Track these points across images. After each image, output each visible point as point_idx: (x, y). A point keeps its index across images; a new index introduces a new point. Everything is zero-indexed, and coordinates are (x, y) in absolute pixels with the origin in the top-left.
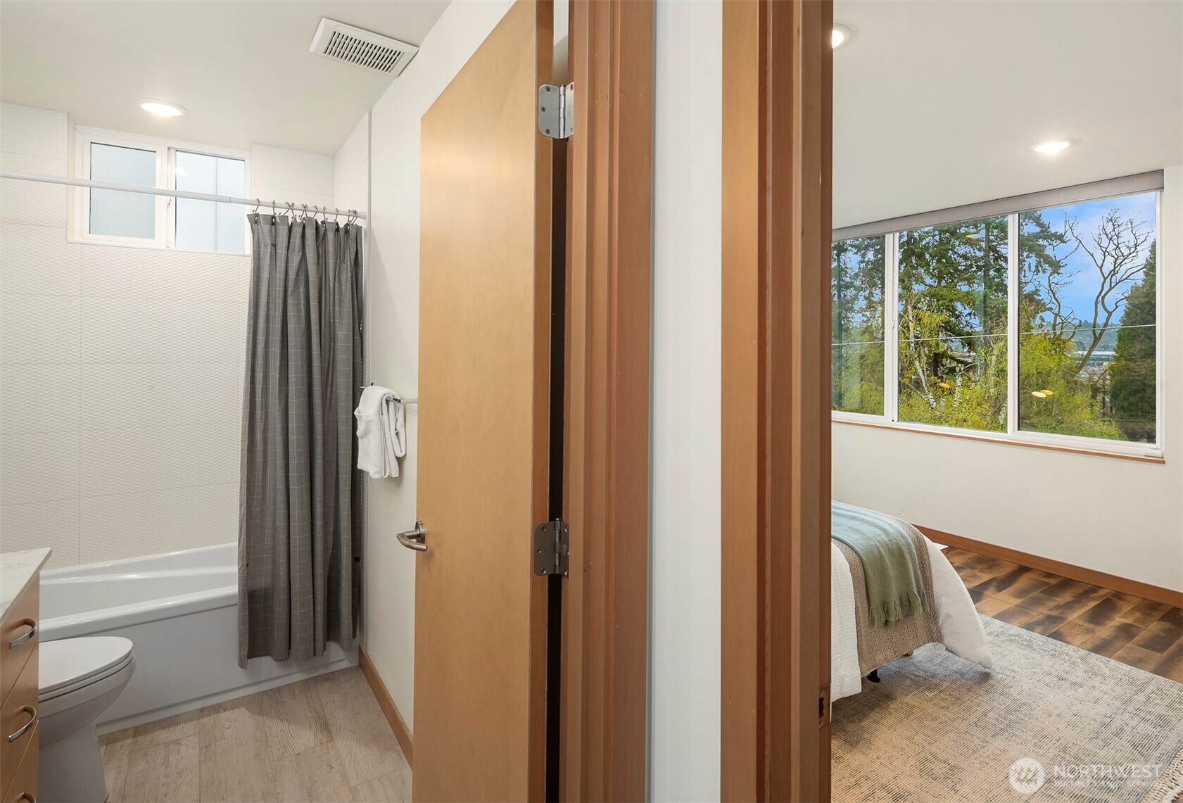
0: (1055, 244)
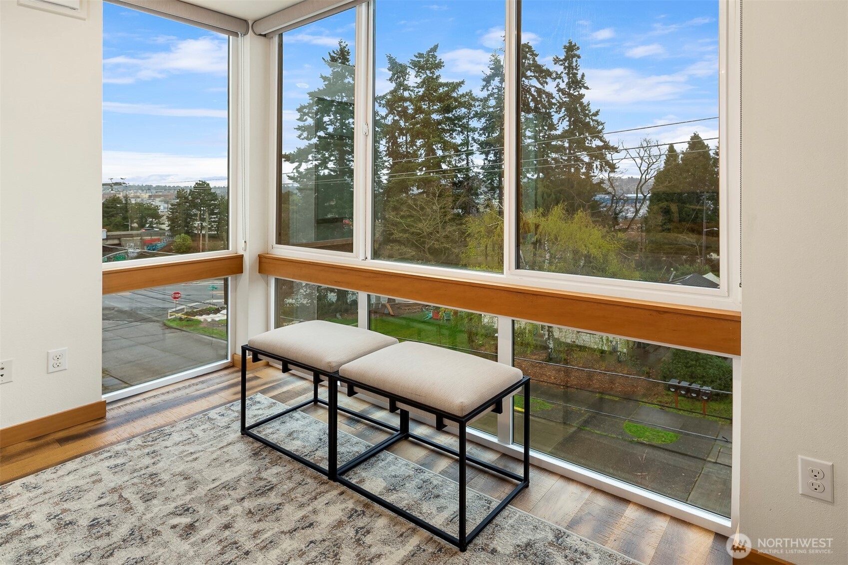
0: (612, 153)
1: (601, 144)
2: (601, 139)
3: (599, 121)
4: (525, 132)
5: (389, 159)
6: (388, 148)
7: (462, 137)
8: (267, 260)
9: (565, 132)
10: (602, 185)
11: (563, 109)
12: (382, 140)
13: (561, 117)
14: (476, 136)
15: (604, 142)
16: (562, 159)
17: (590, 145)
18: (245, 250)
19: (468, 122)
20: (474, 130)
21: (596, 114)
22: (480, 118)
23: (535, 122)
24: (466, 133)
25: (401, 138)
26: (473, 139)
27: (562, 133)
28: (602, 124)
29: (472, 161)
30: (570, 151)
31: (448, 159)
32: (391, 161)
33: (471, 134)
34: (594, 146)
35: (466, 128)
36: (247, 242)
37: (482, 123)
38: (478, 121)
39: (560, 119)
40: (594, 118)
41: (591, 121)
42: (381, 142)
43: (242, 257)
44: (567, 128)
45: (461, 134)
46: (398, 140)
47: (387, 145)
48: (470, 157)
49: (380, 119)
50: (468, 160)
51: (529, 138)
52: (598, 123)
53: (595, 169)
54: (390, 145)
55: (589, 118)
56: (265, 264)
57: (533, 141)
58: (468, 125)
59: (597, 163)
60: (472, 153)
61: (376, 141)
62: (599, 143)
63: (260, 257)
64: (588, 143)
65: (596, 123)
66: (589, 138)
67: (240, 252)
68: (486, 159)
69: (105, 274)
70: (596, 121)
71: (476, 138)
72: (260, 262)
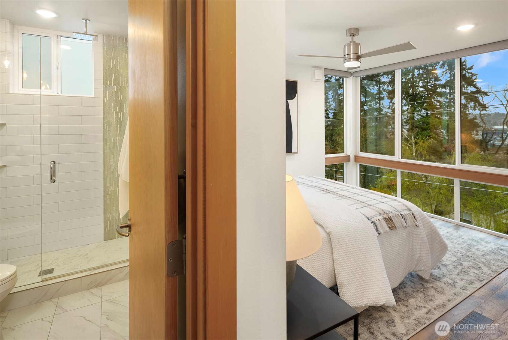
1: (475, 90)
2: (475, 86)
3: (473, 73)
4: (418, 83)
5: (333, 103)
6: (333, 97)
7: (376, 88)
8: (357, 157)
9: (447, 82)
10: (475, 120)
11: (446, 65)
12: (329, 92)
13: (444, 71)
14: (385, 87)
15: (477, 88)
16: (444, 101)
17: (466, 91)
18: (351, 154)
19: (379, 79)
20: (384, 83)
21: (471, 68)
22: (388, 76)
23: (424, 76)
24: (378, 85)
25: (340, 90)
26: (383, 89)
27: (445, 83)
28: (476, 75)
29: (382, 104)
30: (450, 96)
31: (369, 104)
32: (335, 104)
33: (382, 86)
34: (469, 92)
35: (379, 82)
36: (352, 151)
37: (389, 78)
38: (387, 77)
39: (443, 73)
40: (469, 71)
41: (467, 73)
42: (329, 93)
43: (349, 156)
44: (449, 79)
45: (375, 86)
46: (339, 91)
47: (332, 95)
48: (381, 102)
49: (328, 79)
50: (380, 103)
51: (421, 87)
52: (473, 75)
53: (470, 109)
54: (334, 94)
55: (466, 71)
56: (356, 158)
57: (424, 89)
58: (380, 80)
59: (472, 104)
60: (383, 98)
61: (326, 93)
62: (474, 89)
63: (355, 156)
64: (464, 90)
65: (471, 75)
66: (465, 86)
67: (348, 154)
68: (391, 102)
69: (326, 158)
70: (471, 73)
71: (384, 89)
72: (355, 158)
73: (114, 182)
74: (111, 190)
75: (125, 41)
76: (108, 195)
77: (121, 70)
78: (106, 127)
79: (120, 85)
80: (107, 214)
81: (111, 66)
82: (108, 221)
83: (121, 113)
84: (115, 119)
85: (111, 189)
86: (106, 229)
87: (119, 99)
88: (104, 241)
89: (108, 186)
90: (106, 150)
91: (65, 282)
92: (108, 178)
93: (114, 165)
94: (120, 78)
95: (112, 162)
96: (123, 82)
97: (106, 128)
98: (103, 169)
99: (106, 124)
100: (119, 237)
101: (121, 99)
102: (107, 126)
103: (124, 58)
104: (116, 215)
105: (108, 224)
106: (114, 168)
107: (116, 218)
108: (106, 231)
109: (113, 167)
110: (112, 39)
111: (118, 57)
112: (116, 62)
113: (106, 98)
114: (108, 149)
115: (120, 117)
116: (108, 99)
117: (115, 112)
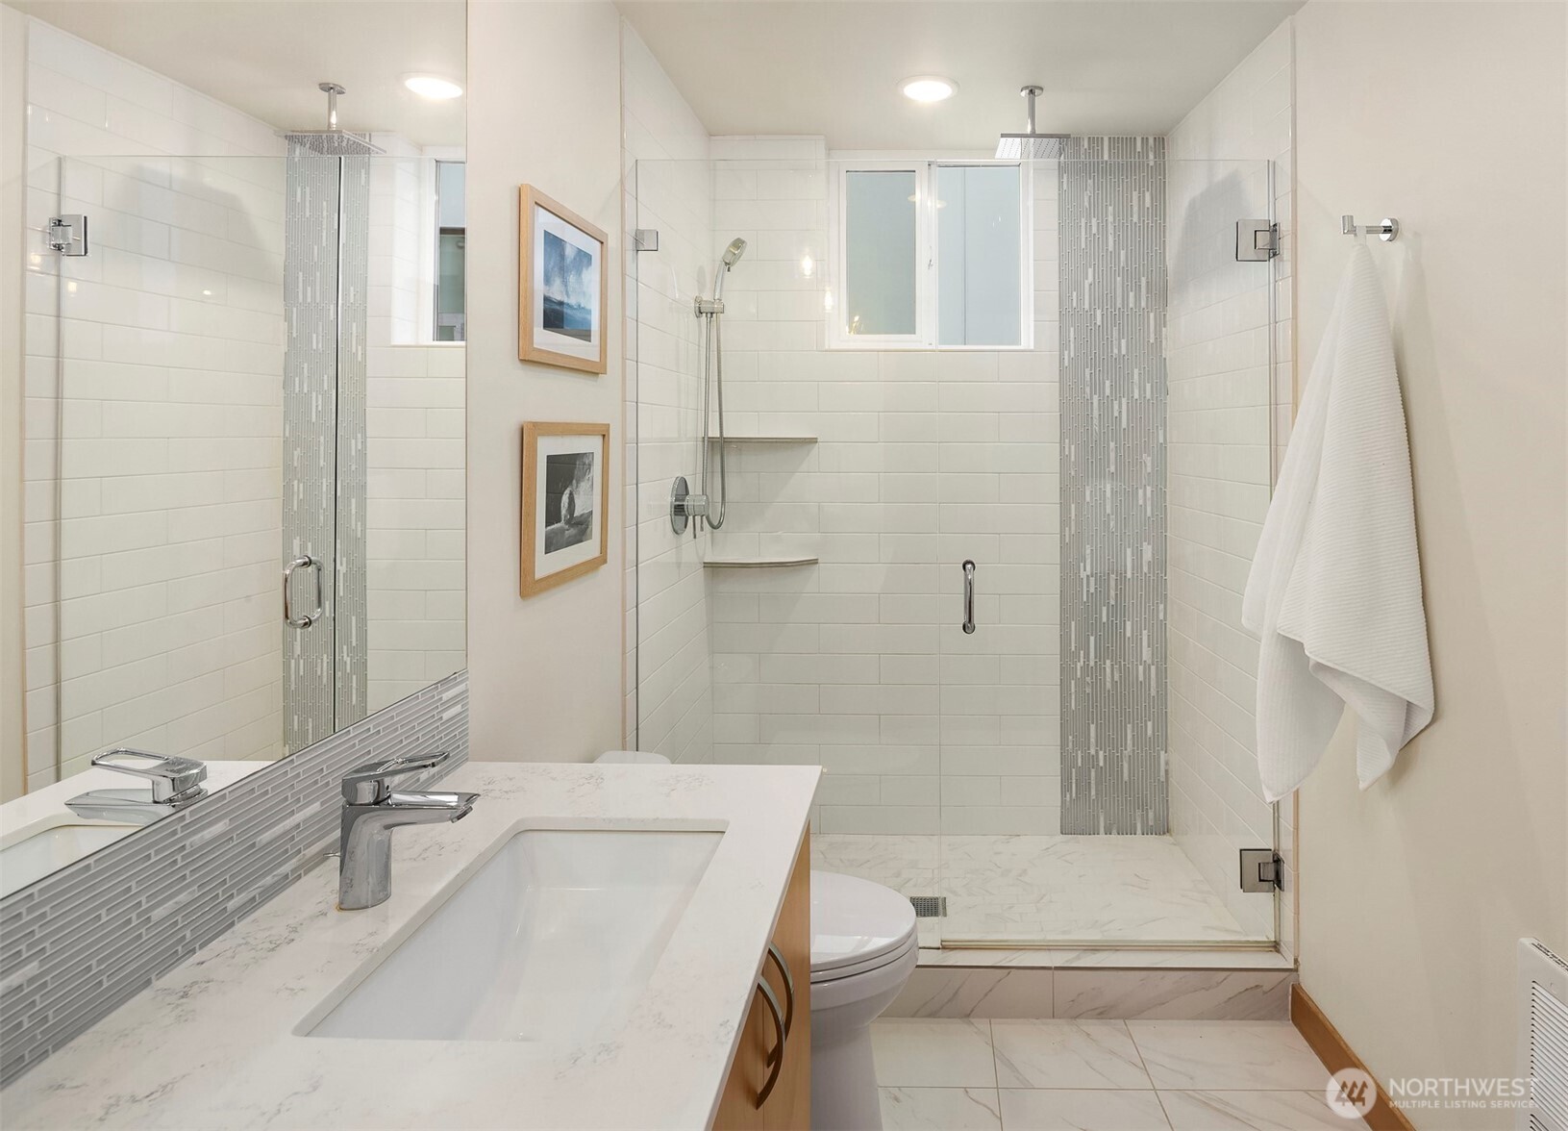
73: (1092, 639)
74: (1082, 663)
75: (1139, 149)
76: (1073, 682)
77: (1123, 253)
78: (1067, 449)
79: (1119, 305)
80: (1070, 744)
81: (1083, 239)
82: (1074, 770)
83: (1124, 401)
84: (1096, 422)
85: (1082, 660)
86: (1068, 796)
87: (1116, 351)
88: (1062, 833)
89: (1073, 649)
90: (1067, 529)
91: (1007, 971)
92: (1073, 623)
93: (1092, 580)
94: (1119, 279)
95: (1085, 570)
96: (1132, 294)
97: (1067, 453)
98: (1059, 592)
99: (1067, 441)
100: (1114, 831)
101: (1124, 352)
102: (1070, 448)
103: (1135, 209)
104: (1101, 753)
105: (1074, 781)
106: (1092, 590)
107: (1101, 764)
108: (1068, 804)
109: (1088, 587)
110: (1086, 146)
111: (1110, 209)
112: (1103, 227)
113: (1066, 353)
114: (1073, 523)
115: (1116, 414)
116: (1072, 355)
117: (1096, 398)
